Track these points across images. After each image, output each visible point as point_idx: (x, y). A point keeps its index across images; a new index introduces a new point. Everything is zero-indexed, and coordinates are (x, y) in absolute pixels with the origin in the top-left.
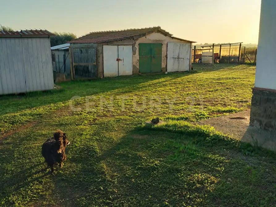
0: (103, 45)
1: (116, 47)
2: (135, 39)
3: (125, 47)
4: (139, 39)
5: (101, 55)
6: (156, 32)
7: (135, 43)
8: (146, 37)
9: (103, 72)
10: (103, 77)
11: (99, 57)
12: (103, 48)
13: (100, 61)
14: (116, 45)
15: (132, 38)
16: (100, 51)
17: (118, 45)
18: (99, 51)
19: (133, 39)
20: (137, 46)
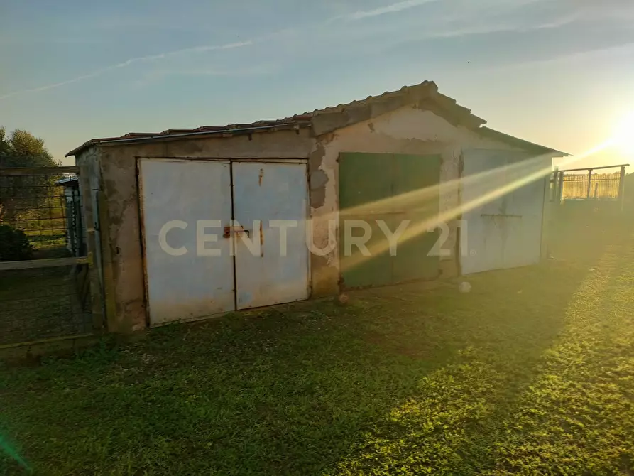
0: (137, 158)
1: (220, 169)
2: (318, 132)
3: (270, 170)
4: (337, 132)
5: (130, 213)
6: (415, 107)
7: (321, 152)
8: (371, 126)
9: (145, 301)
10: (148, 324)
11: (117, 221)
12: (137, 171)
13: (125, 240)
14: (219, 159)
15: (302, 126)
16: (124, 191)
17: (232, 160)
18: (112, 192)
19: (312, 135)
20: (328, 167)
